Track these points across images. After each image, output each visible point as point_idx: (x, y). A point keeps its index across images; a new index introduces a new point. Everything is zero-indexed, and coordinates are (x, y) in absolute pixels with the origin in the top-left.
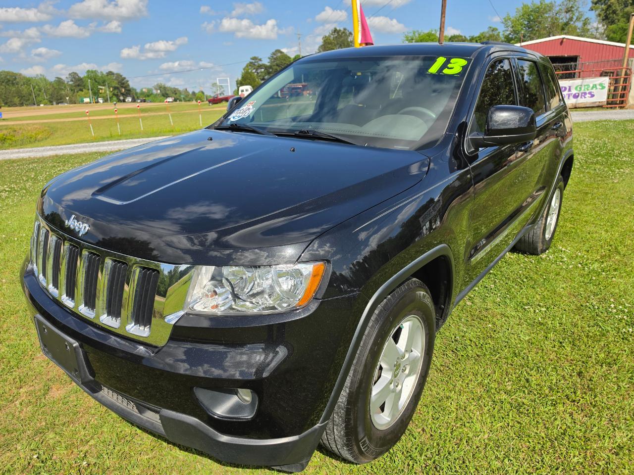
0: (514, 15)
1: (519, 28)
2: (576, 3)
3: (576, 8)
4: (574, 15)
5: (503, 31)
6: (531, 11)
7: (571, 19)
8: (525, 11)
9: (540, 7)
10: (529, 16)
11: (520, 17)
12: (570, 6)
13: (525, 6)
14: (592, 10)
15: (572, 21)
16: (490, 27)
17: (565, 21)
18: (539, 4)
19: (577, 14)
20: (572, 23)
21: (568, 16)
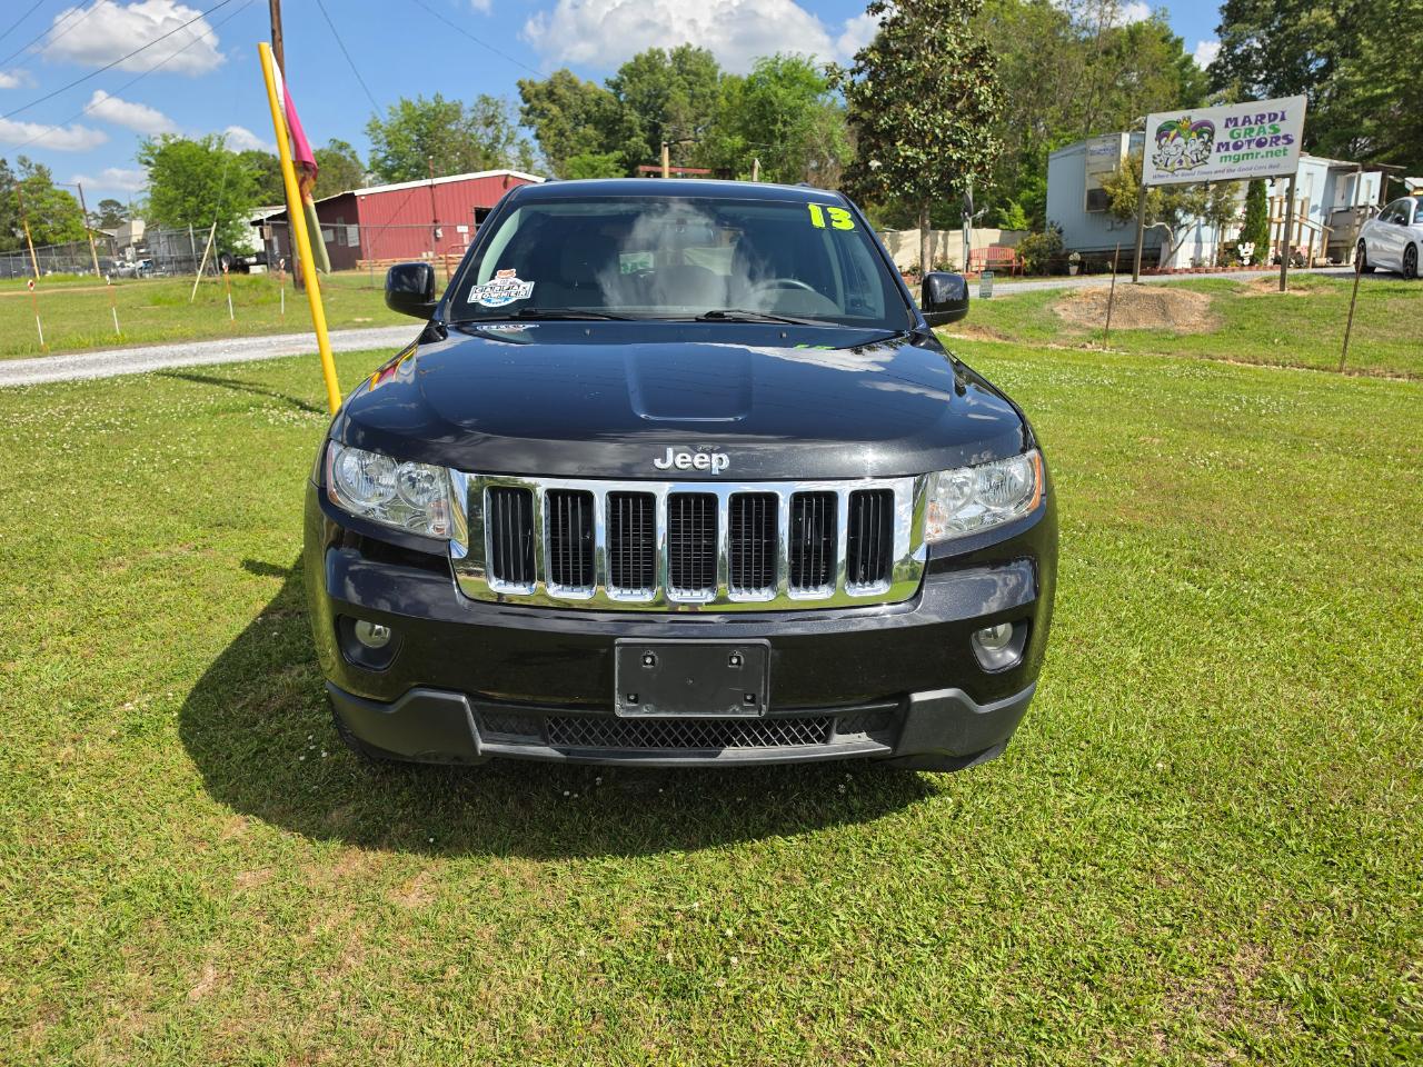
0: (386, 119)
1: (405, 147)
2: (499, 110)
3: (501, 119)
4: (500, 131)
5: (372, 151)
6: (421, 115)
7: (497, 139)
8: (409, 115)
9: (438, 110)
10: (417, 124)
11: (401, 124)
12: (491, 113)
13: (406, 105)
14: (524, 125)
15: (499, 143)
16: (335, 141)
17: (487, 141)
18: (434, 105)
19: (505, 131)
20: (500, 146)
21: (491, 131)
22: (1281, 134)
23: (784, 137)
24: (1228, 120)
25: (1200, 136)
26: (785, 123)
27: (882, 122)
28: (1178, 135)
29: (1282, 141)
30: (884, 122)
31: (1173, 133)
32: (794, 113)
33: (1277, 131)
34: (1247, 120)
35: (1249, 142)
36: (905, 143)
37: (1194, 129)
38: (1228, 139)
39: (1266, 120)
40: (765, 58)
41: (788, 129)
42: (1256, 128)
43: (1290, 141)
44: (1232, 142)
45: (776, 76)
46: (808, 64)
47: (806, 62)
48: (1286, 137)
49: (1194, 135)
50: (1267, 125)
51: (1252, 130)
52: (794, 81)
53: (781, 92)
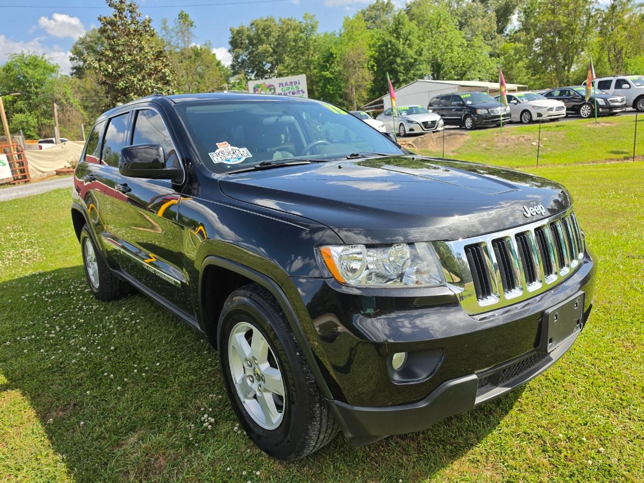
22: (300, 90)
23: (37, 94)
24: (280, 84)
25: (270, 91)
26: (36, 87)
27: (120, 84)
28: (262, 90)
29: (301, 92)
30: (121, 84)
31: (260, 89)
32: (41, 83)
33: (298, 88)
34: (286, 84)
35: (289, 93)
36: (135, 94)
37: (268, 88)
38: (281, 92)
39: (293, 84)
40: (15, 54)
41: (39, 90)
42: (290, 87)
43: (304, 92)
44: (283, 93)
45: (24, 63)
46: (42, 58)
47: (41, 56)
48: (302, 91)
49: (268, 90)
50: (294, 86)
51: (289, 88)
52: (36, 66)
53: (30, 72)
